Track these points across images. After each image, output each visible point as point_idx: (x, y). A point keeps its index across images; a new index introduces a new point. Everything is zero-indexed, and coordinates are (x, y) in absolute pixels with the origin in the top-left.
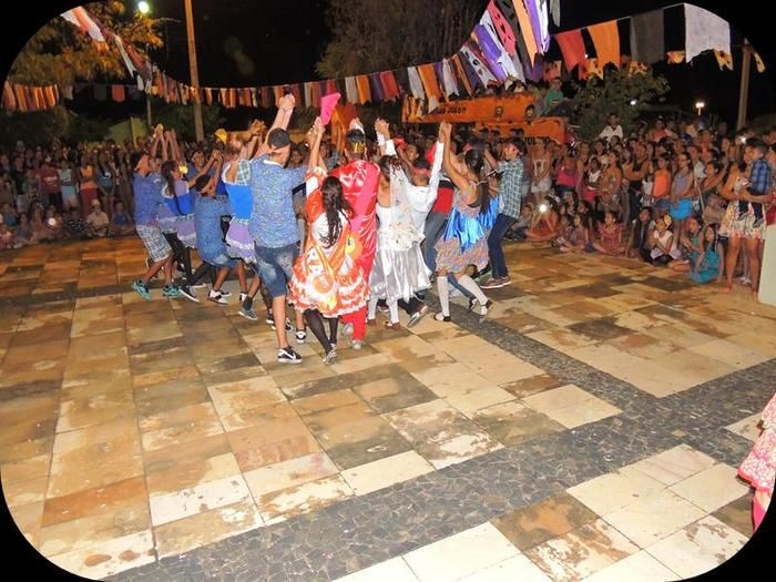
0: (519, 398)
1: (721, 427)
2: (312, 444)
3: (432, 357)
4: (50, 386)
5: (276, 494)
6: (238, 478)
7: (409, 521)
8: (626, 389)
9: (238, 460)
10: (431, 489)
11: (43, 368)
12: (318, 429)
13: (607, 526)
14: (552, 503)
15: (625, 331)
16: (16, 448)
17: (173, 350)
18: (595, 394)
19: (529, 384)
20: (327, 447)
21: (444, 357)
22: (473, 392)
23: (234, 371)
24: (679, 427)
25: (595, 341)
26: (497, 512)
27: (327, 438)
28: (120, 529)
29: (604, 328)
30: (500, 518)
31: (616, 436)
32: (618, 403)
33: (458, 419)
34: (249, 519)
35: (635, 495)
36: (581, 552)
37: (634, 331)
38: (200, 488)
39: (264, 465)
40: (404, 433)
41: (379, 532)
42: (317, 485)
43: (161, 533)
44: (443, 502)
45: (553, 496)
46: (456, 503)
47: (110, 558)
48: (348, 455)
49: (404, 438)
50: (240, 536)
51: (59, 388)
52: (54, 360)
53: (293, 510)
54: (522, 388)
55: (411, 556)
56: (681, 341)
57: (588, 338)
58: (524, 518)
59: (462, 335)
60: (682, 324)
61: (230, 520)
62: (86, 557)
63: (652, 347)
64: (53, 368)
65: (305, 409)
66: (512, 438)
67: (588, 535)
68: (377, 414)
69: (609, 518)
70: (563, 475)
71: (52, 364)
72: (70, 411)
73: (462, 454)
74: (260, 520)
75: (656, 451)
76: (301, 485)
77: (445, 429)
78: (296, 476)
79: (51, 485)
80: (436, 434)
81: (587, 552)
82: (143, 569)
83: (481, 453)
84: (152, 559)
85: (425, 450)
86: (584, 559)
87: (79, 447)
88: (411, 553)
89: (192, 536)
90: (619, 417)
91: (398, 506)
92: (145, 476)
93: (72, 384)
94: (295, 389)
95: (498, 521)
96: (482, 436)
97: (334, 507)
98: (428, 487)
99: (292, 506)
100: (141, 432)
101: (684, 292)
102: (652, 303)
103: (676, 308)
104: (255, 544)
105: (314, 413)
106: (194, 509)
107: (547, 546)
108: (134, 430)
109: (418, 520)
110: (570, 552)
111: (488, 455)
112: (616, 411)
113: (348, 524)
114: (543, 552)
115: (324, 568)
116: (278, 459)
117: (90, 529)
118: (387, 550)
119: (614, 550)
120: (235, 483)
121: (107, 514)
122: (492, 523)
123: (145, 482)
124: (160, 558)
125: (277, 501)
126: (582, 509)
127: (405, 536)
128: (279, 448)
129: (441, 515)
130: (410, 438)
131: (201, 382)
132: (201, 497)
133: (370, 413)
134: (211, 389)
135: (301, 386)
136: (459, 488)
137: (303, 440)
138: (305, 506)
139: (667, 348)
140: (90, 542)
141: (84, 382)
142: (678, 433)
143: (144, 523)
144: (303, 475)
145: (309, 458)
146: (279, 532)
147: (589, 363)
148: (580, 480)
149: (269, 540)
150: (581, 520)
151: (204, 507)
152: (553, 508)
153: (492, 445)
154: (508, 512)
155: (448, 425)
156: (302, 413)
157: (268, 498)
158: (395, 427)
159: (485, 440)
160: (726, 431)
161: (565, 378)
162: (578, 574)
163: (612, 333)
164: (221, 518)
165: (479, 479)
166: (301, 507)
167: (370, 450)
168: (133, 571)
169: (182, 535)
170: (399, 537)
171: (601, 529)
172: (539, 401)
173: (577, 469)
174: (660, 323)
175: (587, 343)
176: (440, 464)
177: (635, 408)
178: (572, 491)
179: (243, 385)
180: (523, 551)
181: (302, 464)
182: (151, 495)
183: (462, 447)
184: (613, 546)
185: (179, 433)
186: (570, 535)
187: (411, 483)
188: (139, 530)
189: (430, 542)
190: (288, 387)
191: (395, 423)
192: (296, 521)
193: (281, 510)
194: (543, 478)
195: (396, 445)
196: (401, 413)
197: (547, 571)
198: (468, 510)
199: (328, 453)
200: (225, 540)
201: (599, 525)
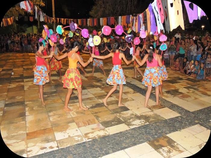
0: (152, 111)
1: (208, 120)
2: (96, 121)
3: (127, 99)
4: (22, 103)
5: (88, 133)
6: (77, 129)
7: (125, 141)
8: (182, 109)
9: (77, 124)
10: (130, 134)
11: (19, 98)
12: (97, 117)
13: (178, 144)
14: (163, 138)
15: (181, 93)
16: (16, 119)
17: (54, 94)
18: (173, 110)
19: (154, 107)
20: (101, 122)
21: (131, 99)
22: (139, 109)
23: (72, 101)
24: (197, 120)
25: (173, 96)
26: (148, 140)
27: (100, 119)
28: (48, 141)
29: (175, 92)
30: (149, 141)
31: (179, 122)
32: (180, 113)
33: (135, 116)
34: (82, 140)
35: (185, 137)
36: (171, 150)
37: (184, 93)
38: (68, 131)
39: (84, 126)
40: (121, 119)
41: (117, 144)
42: (99, 132)
43: (59, 142)
44: (133, 137)
45: (163, 136)
46: (137, 137)
47: (46, 148)
48: (107, 124)
49: (121, 120)
50: (80, 143)
51: (24, 104)
52: (21, 96)
53: (93, 138)
54: (153, 108)
55: (126, 150)
56: (197, 97)
57: (171, 95)
58: (155, 141)
59: (135, 93)
60: (197, 92)
61: (77, 139)
62: (40, 147)
63: (189, 98)
64: (21, 98)
65: (93, 112)
66: (151, 121)
68: (113, 114)
69: (178, 142)
70: (165, 131)
71: (21, 97)
72: (28, 110)
73: (138, 125)
74: (85, 140)
75: (191, 126)
76: (95, 131)
77: (132, 118)
78: (93, 129)
79: (27, 129)
80: (130, 119)
82: (55, 151)
83: (143, 125)
84: (58, 149)
85: (127, 124)
86: (172, 152)
87: (33, 120)
88: (126, 149)
89: (67, 143)
90: (180, 117)
91: (121, 137)
92: (52, 128)
93: (27, 103)
94: (90, 106)
95: (148, 142)
96: (143, 120)
97: (104, 137)
98: (129, 133)
99: (93, 137)
100: (49, 116)
101: (198, 83)
102: (189, 86)
103: (196, 87)
104: (85, 146)
105: (96, 113)
106: (67, 136)
107: (162, 149)
108: (47, 116)
109: (127, 141)
110: (168, 150)
111: (145, 125)
112: (179, 115)
113: (109, 142)
114: (161, 150)
115: (103, 152)
116: (88, 124)
117: (40, 141)
118: (119, 148)
119: (180, 150)
120: (77, 130)
121: (44, 137)
122: (147, 143)
123: (52, 129)
124: (60, 148)
125: (89, 135)
126: (171, 140)
127: (124, 145)
128: (88, 121)
129: (133, 140)
130: (123, 120)
132: (68, 134)
133: (111, 113)
135: (91, 105)
136: (137, 134)
137: (94, 120)
138: (97, 137)
139: (193, 98)
140: (40, 144)
141: (31, 102)
142: (196, 121)
143: (54, 140)
144: (95, 129)
145: (96, 124)
146: (90, 143)
147: (171, 102)
148: (170, 133)
149: (88, 145)
150: (170, 142)
151: (69, 136)
152: (163, 139)
153: (146, 123)
154: (151, 140)
155: (133, 117)
156: (92, 113)
157: (86, 134)
158: (119, 117)
159: (143, 121)
160: (210, 121)
161: (165, 106)
162: (170, 156)
163: (178, 94)
164: (74, 139)
165: (142, 131)
166: (95, 137)
167: (112, 123)
168: (53, 151)
169: (65, 143)
170: (122, 145)
171: (176, 145)
172: (158, 112)
173: (169, 130)
174: (191, 91)
175: (171, 96)
176: (132, 127)
177: (185, 114)
178: (168, 135)
179: (75, 105)
180: (155, 150)
181: (94, 126)
182: (55, 132)
183: (137, 123)
184: (180, 149)
185: (59, 117)
186: (168, 146)
187: (124, 132)
188: (53, 141)
189: (130, 147)
190: (88, 106)
191: (119, 116)
192: (94, 140)
193: (90, 137)
194: (160, 132)
195: (119, 122)
196: (120, 114)
197: (162, 155)
198: (140, 139)
199: (101, 123)
200: (76, 145)
201: (175, 144)
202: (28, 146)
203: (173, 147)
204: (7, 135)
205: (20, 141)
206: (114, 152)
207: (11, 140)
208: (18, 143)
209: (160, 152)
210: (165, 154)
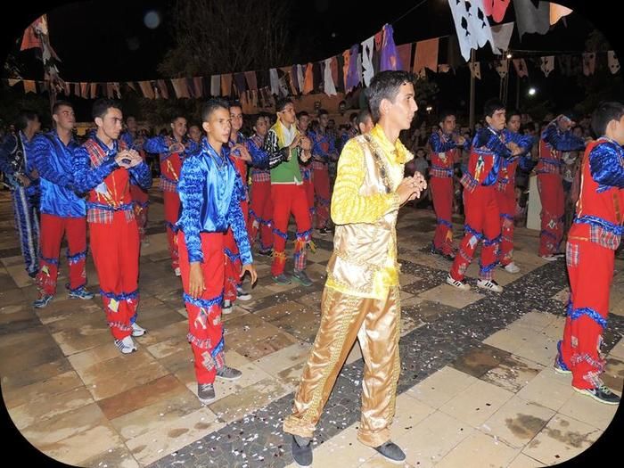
5: (289, 371)
36: (513, 373)
43: (216, 407)
50: (280, 399)
61: (265, 391)
67: (512, 364)
81: (516, 373)
86: (517, 376)
92: (172, 374)
107: (491, 373)
110: (507, 374)
114: (491, 377)
123: (175, 377)
143: (197, 404)
157: (284, 374)
164: (257, 391)
169: (235, 406)
180: (479, 378)
185: (178, 344)
188: (198, 408)
197: (500, 385)
202: (126, 436)
204: (32, 419)
205: (88, 427)
207: (52, 431)
209: (492, 382)
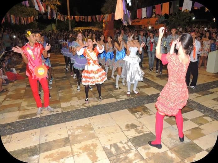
0: (139, 89)
6: (78, 101)
10: (116, 104)
13: (150, 110)
17: (64, 79)
26: (129, 108)
28: (55, 108)
34: (80, 107)
38: (70, 102)
39: (83, 99)
40: (112, 95)
42: (93, 103)
44: (118, 106)
46: (121, 106)
61: (76, 107)
66: (135, 96)
68: (107, 91)
73: (124, 98)
74: (82, 107)
77: (122, 94)
80: (119, 95)
84: (62, 112)
85: (117, 98)
89: (69, 109)
92: (60, 100)
97: (96, 106)
106: (69, 105)
111: (130, 99)
114: (136, 114)
122: (127, 109)
127: (109, 110)
129: (117, 108)
130: (114, 95)
131: (70, 85)
134: (73, 86)
136: (122, 104)
137: (91, 95)
143: (60, 107)
145: (92, 98)
151: (71, 105)
152: (140, 107)
154: (131, 108)
161: (151, 86)
165: (126, 103)
167: (105, 97)
168: (58, 113)
175: (159, 79)
176: (119, 100)
180: (132, 113)
187: (113, 103)
189: (114, 111)
191: (111, 93)
193: (86, 106)
195: (111, 97)
196: (113, 91)
198: (123, 107)
199: (96, 97)
200: (75, 110)
201: (148, 110)
203: (146, 112)
206: (101, 114)
208: (34, 108)
209: (135, 115)
210: (138, 116)
